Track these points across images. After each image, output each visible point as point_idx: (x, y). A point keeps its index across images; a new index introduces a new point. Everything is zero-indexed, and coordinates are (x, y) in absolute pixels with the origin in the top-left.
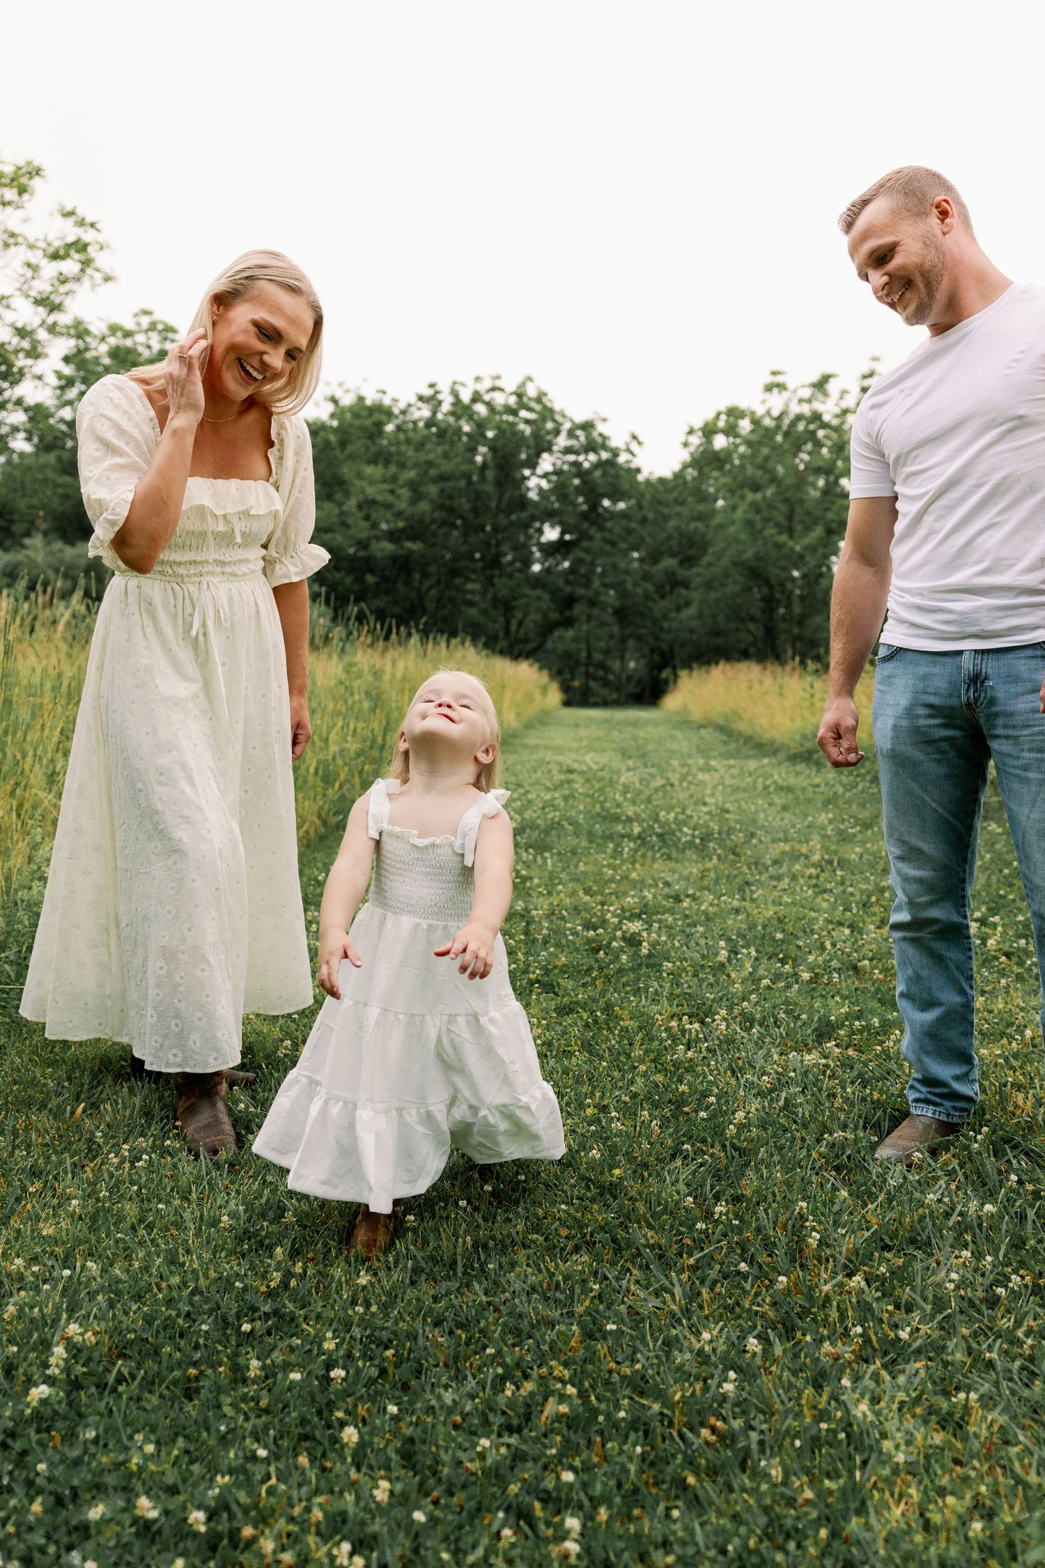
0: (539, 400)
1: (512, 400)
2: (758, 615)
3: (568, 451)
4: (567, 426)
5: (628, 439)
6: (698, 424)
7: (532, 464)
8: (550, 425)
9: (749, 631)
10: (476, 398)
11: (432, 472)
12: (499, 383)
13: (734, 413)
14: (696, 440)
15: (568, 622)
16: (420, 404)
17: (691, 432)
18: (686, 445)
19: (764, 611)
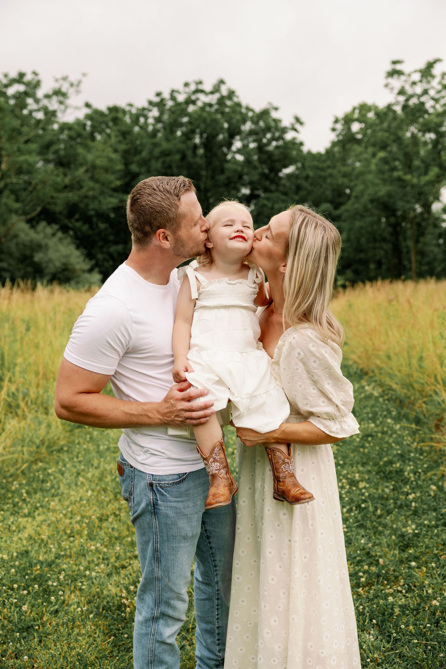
0: (230, 98)
2: (389, 237)
4: (250, 115)
5: (293, 121)
6: (341, 115)
9: (382, 248)
10: (189, 100)
12: (200, 87)
13: (364, 108)
14: (339, 126)
16: (151, 107)
17: (336, 121)
18: (334, 130)
19: (392, 234)
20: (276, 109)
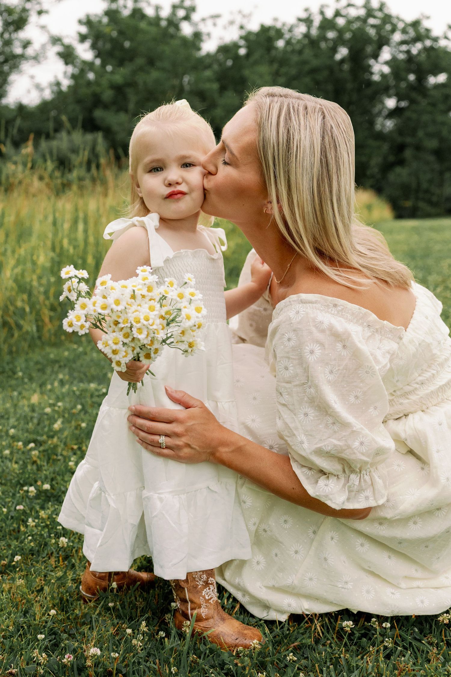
0: (381, 9)
1: (362, 12)
3: (403, 42)
4: (401, 25)
7: (376, 56)
8: (388, 27)
10: (338, 14)
11: (307, 68)
15: (401, 162)
20: (428, 18)
